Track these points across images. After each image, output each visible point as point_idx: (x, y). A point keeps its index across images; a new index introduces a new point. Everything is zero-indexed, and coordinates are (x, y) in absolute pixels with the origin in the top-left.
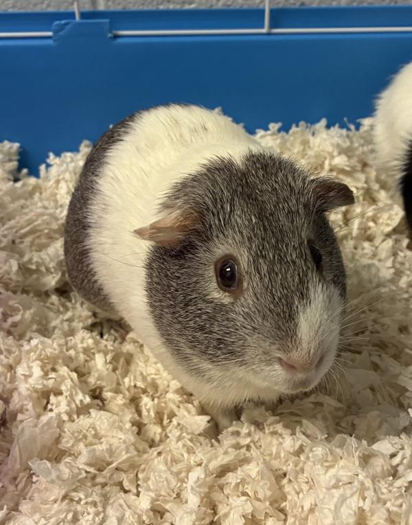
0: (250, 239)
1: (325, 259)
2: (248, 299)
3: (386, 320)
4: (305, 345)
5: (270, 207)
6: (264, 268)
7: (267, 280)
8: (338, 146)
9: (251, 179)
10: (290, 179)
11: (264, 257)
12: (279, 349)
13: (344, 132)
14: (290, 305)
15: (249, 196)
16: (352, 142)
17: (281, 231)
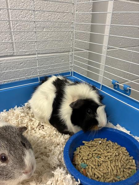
0: (7, 147)
1: (26, 144)
2: (11, 162)
3: (42, 147)
4: (28, 166)
5: (9, 138)
6: (12, 153)
7: (14, 155)
8: (21, 111)
9: (2, 133)
10: (12, 130)
11: (11, 150)
12: (22, 170)
13: (21, 108)
14: (21, 158)
15: (3, 138)
16: (24, 109)
17: (14, 142)
